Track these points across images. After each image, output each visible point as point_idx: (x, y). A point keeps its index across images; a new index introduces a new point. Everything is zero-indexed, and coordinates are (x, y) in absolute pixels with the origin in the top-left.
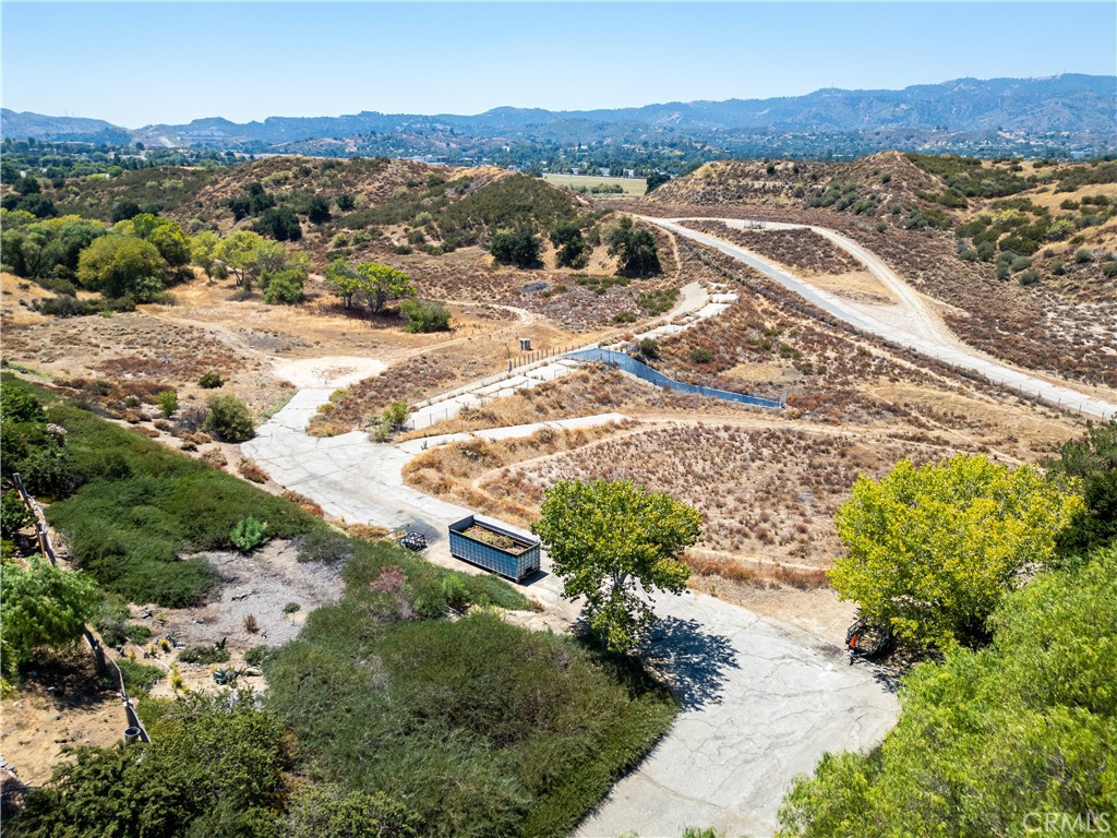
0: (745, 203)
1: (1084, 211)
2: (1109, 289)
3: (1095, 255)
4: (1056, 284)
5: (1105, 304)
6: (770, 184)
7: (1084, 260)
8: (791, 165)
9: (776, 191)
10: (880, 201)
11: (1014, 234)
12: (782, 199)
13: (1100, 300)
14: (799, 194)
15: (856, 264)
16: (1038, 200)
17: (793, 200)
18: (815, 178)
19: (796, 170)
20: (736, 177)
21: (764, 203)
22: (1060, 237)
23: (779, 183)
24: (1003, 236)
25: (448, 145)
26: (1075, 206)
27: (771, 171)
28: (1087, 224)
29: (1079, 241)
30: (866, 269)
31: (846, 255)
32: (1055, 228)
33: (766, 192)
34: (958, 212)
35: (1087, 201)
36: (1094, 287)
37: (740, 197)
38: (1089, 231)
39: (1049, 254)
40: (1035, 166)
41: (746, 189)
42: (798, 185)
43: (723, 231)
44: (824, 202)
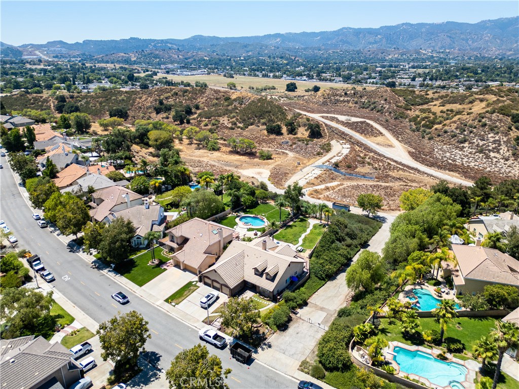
0: (337, 106)
1: (447, 114)
2: (452, 141)
3: (449, 130)
4: (438, 139)
5: (451, 146)
6: (346, 99)
7: (446, 132)
8: (352, 92)
9: (348, 102)
10: (384, 108)
11: (426, 122)
12: (350, 104)
13: (449, 145)
14: (356, 103)
15: (381, 133)
16: (434, 109)
17: (354, 105)
18: (361, 97)
19: (354, 94)
20: (334, 96)
21: (344, 106)
22: (440, 123)
23: (349, 99)
24: (423, 122)
25: (178, 56)
26: (444, 112)
27: (346, 94)
28: (447, 119)
29: (445, 125)
30: (384, 135)
31: (378, 130)
32: (438, 121)
33: (345, 102)
34: (409, 112)
35: (448, 110)
36: (448, 141)
37: (336, 103)
38: (448, 122)
39: (436, 129)
40: (433, 93)
41: (338, 101)
42: (356, 99)
43: (338, 121)
44: (366, 107)
